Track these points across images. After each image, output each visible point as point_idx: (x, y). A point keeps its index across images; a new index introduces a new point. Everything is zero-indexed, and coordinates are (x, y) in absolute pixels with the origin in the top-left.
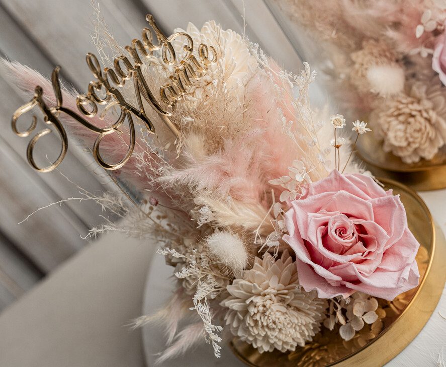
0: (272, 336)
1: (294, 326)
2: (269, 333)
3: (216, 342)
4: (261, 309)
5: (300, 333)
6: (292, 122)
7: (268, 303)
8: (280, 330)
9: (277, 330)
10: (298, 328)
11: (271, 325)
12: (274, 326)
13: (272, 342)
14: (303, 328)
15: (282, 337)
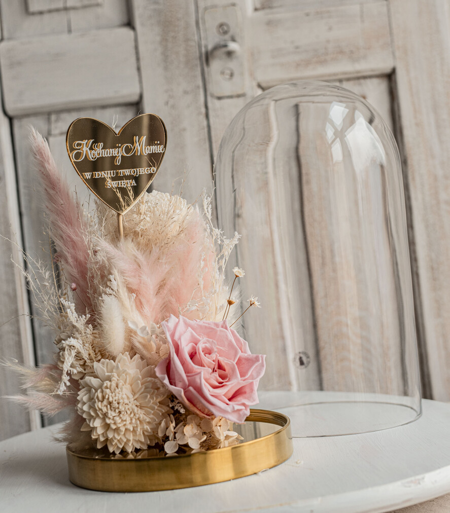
0: (111, 415)
1: (132, 415)
2: (109, 412)
3: (65, 384)
4: (114, 384)
5: (134, 427)
6: (207, 270)
7: (121, 383)
8: (120, 412)
9: (117, 411)
10: (134, 421)
11: (115, 404)
12: (117, 405)
13: (108, 421)
14: (138, 422)
15: (118, 420)
